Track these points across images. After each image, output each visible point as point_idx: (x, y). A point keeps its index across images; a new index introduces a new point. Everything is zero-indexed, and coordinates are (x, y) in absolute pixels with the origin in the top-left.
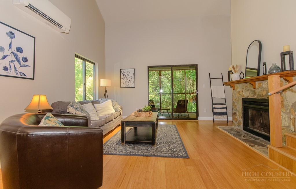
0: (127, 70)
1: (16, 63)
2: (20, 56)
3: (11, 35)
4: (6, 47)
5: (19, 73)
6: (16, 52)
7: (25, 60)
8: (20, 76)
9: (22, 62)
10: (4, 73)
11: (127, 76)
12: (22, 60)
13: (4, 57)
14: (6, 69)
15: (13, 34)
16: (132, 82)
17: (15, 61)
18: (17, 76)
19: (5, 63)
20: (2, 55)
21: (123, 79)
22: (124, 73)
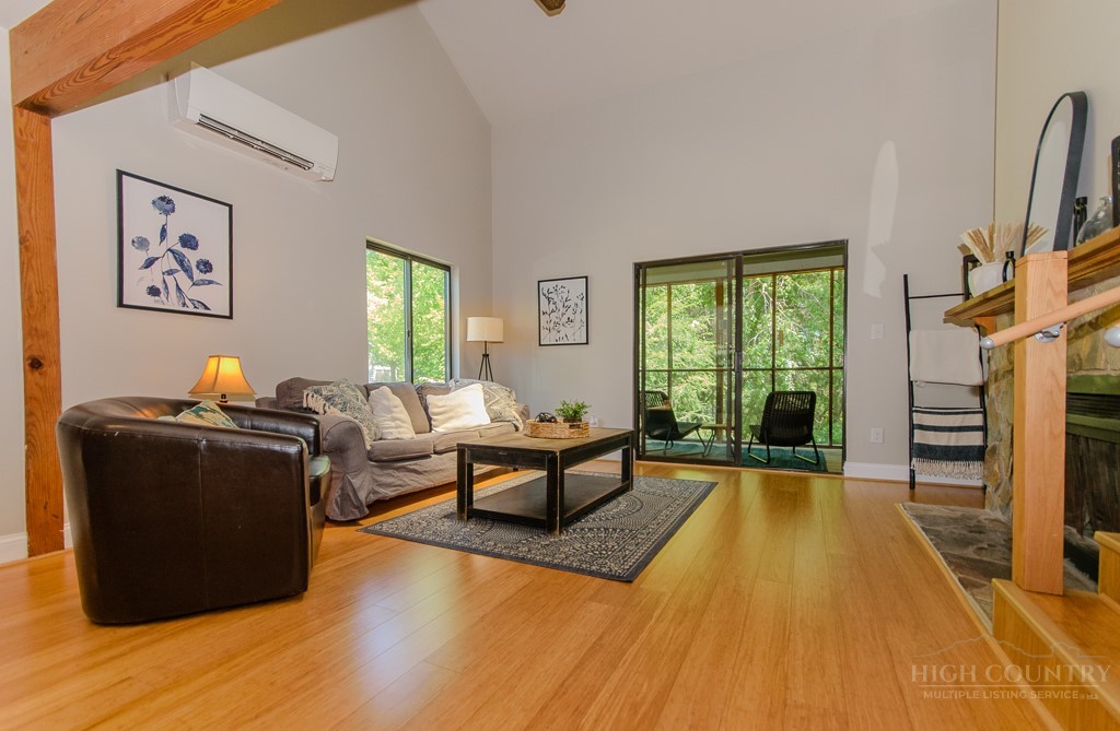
0: (560, 283)
1: (181, 276)
2: (192, 257)
3: (166, 205)
4: (154, 237)
5: (188, 302)
6: (179, 248)
7: (206, 266)
8: (191, 309)
9: (196, 272)
10: (151, 301)
11: (560, 305)
12: (198, 267)
13: (150, 263)
14: (154, 291)
15: (169, 202)
16: (577, 324)
17: (177, 271)
18: (185, 309)
19: (154, 276)
20: (142, 256)
21: (547, 316)
22: (550, 296)
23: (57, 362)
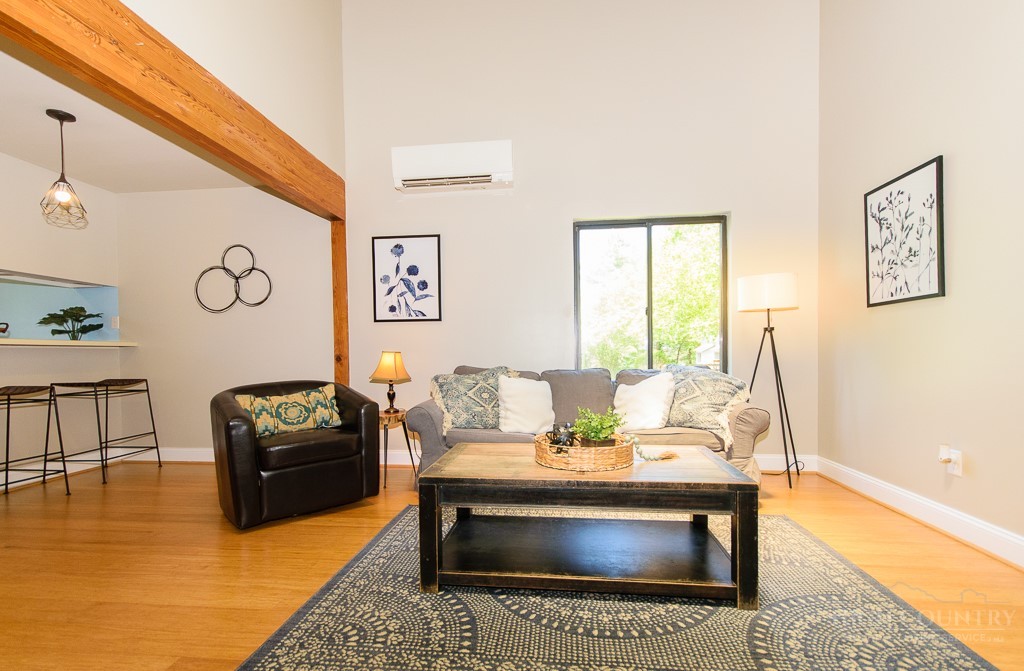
0: (895, 187)
1: (409, 296)
2: (415, 280)
3: (398, 249)
4: (392, 273)
5: (412, 313)
6: (407, 276)
7: (424, 285)
8: (414, 317)
9: (417, 290)
10: (391, 316)
11: (897, 227)
12: (418, 287)
13: (390, 291)
14: (393, 309)
15: (401, 247)
16: (924, 257)
17: (406, 293)
18: (410, 318)
19: (392, 300)
20: (386, 287)
21: (878, 252)
22: (883, 215)
23: (347, 358)
